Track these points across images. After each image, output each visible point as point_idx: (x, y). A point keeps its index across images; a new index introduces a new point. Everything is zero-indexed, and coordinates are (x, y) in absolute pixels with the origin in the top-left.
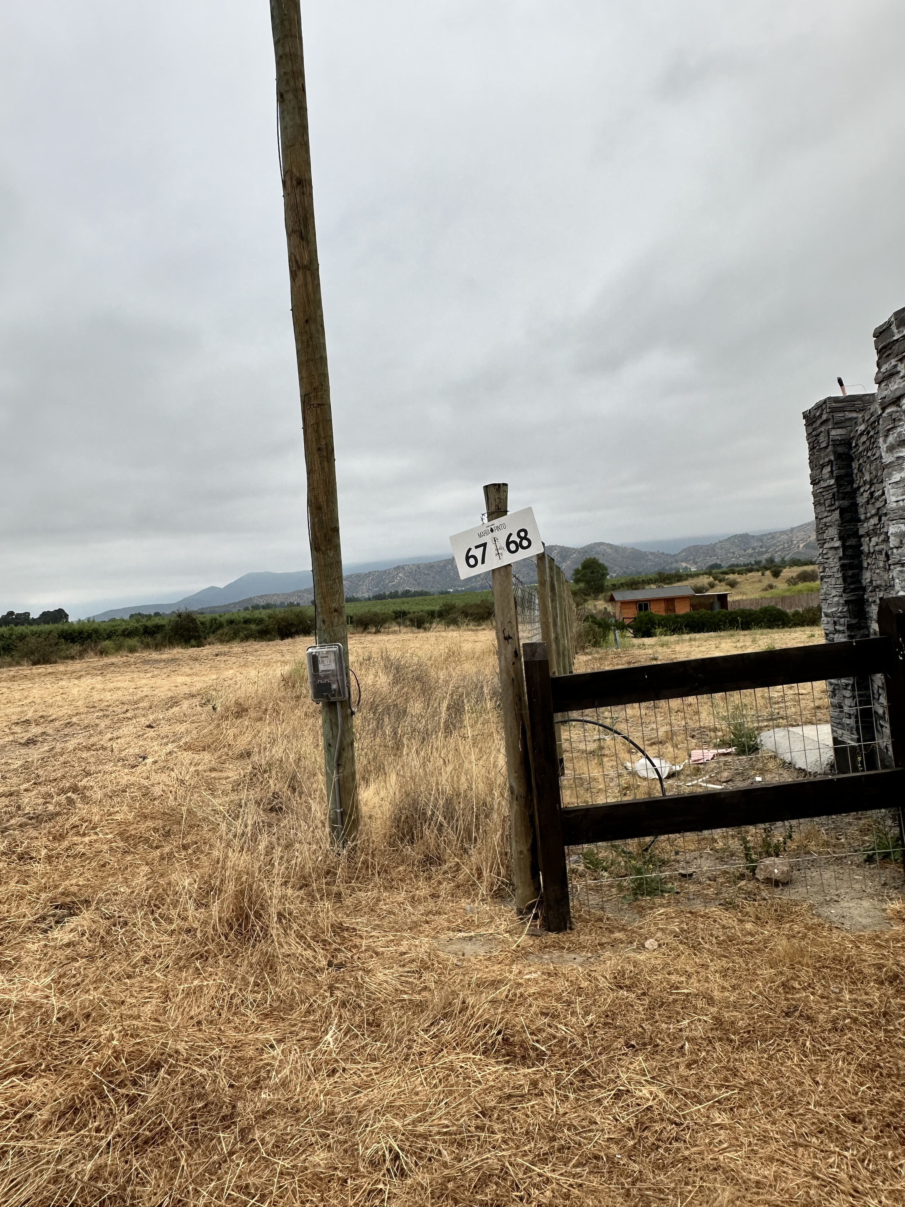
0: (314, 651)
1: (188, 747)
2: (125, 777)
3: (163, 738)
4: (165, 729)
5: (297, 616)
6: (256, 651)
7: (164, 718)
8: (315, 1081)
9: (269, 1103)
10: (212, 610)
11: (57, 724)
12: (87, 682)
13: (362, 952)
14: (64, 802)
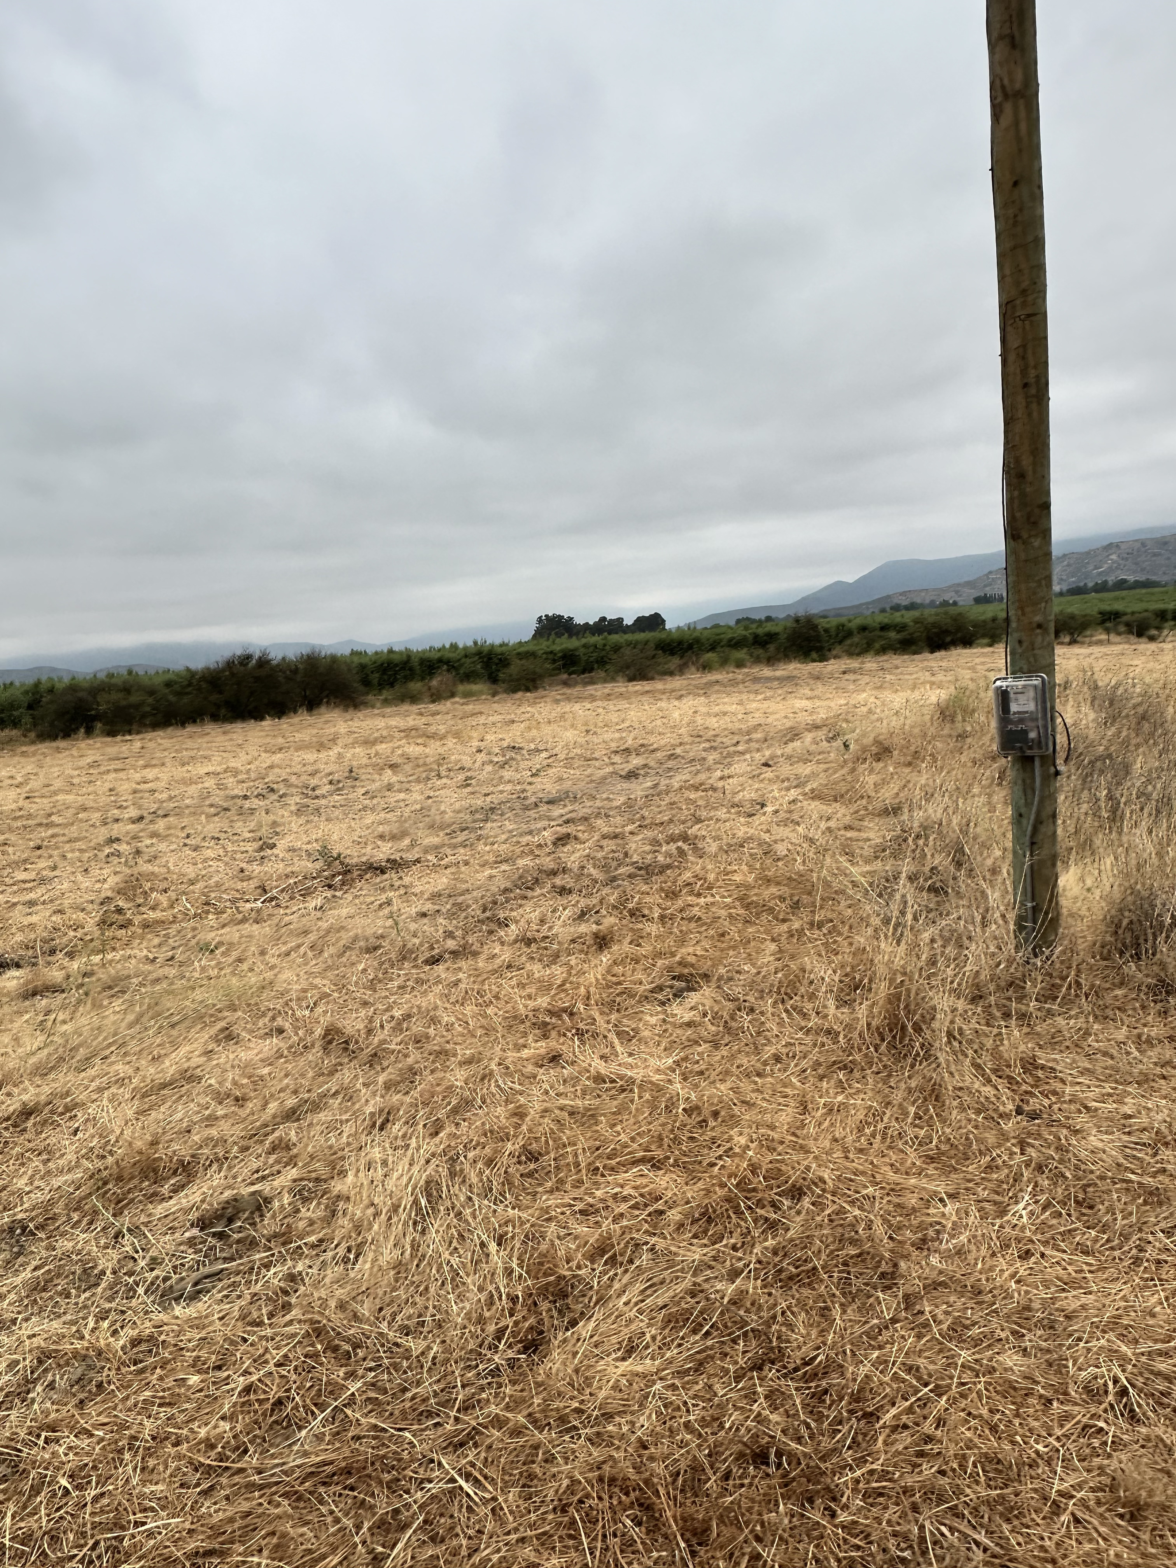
0: (1004, 684)
1: (815, 795)
2: (742, 829)
3: (783, 781)
4: (785, 770)
5: (955, 620)
6: (897, 668)
7: (783, 755)
8: (1001, 1260)
9: (941, 1272)
10: (838, 612)
11: (659, 755)
12: (689, 704)
13: (1065, 1102)
14: (675, 852)
